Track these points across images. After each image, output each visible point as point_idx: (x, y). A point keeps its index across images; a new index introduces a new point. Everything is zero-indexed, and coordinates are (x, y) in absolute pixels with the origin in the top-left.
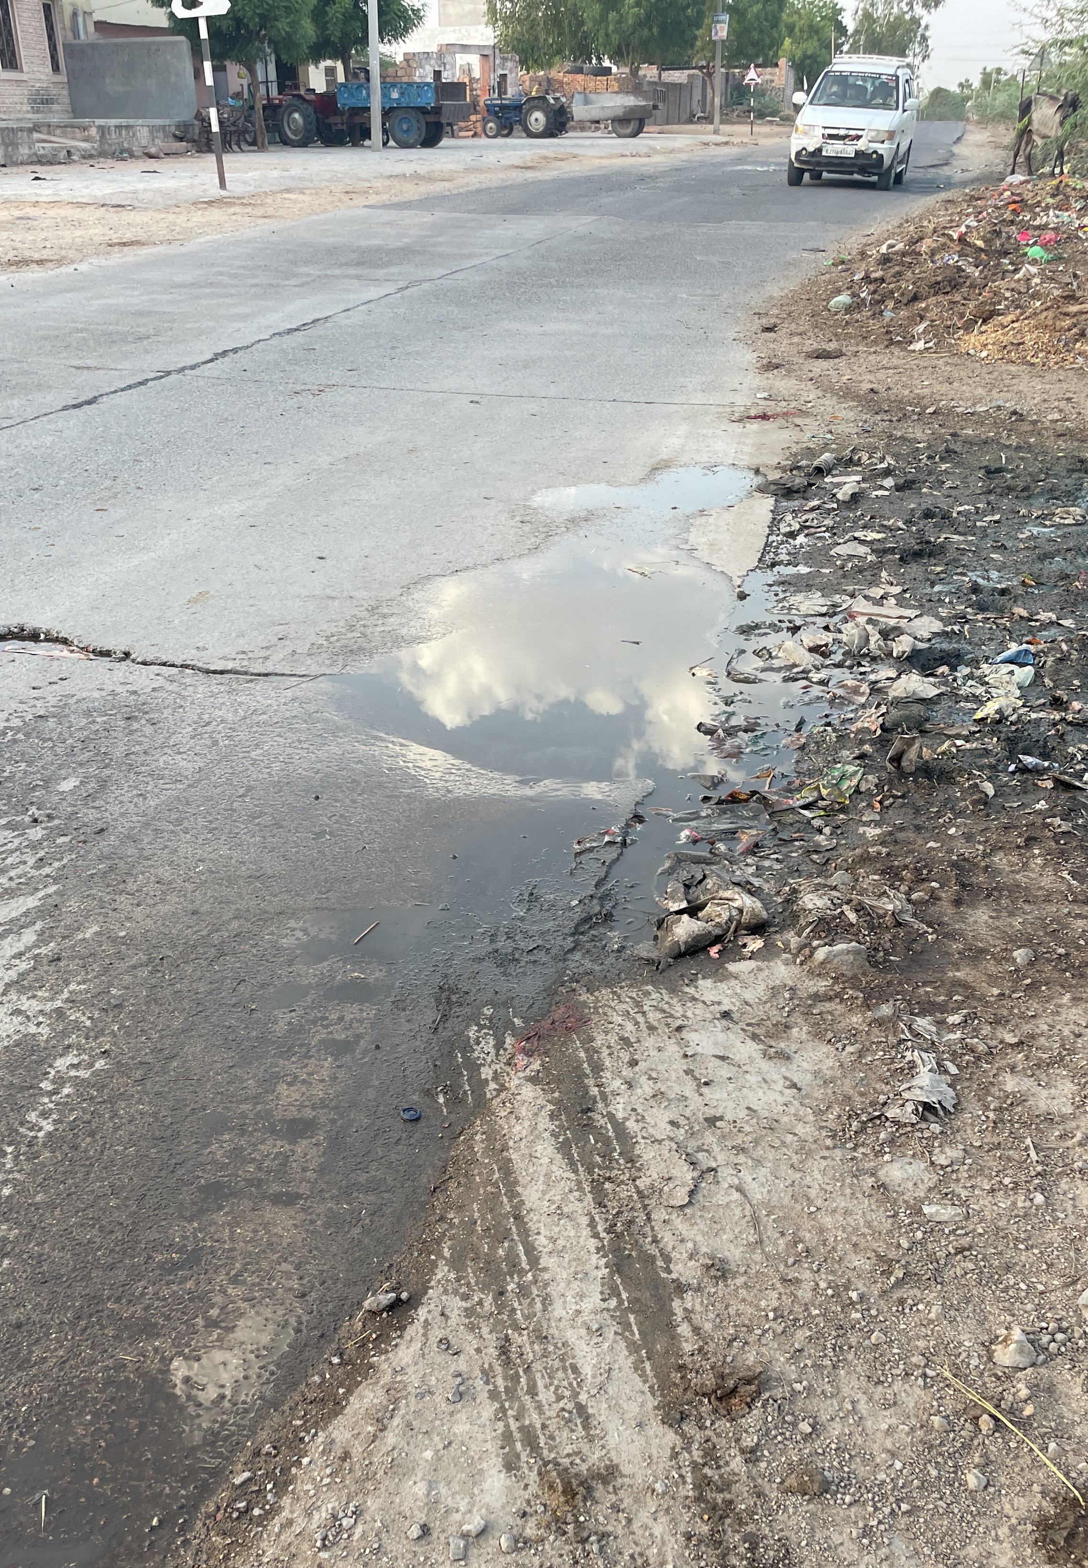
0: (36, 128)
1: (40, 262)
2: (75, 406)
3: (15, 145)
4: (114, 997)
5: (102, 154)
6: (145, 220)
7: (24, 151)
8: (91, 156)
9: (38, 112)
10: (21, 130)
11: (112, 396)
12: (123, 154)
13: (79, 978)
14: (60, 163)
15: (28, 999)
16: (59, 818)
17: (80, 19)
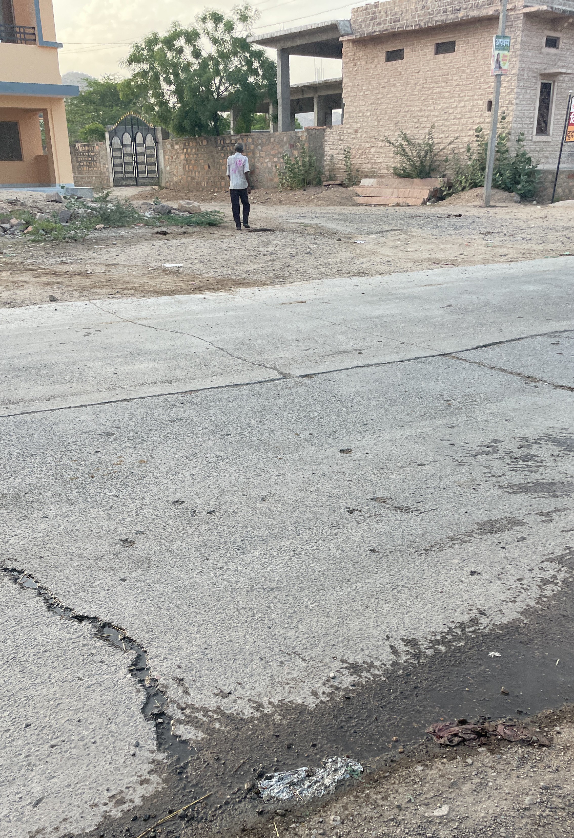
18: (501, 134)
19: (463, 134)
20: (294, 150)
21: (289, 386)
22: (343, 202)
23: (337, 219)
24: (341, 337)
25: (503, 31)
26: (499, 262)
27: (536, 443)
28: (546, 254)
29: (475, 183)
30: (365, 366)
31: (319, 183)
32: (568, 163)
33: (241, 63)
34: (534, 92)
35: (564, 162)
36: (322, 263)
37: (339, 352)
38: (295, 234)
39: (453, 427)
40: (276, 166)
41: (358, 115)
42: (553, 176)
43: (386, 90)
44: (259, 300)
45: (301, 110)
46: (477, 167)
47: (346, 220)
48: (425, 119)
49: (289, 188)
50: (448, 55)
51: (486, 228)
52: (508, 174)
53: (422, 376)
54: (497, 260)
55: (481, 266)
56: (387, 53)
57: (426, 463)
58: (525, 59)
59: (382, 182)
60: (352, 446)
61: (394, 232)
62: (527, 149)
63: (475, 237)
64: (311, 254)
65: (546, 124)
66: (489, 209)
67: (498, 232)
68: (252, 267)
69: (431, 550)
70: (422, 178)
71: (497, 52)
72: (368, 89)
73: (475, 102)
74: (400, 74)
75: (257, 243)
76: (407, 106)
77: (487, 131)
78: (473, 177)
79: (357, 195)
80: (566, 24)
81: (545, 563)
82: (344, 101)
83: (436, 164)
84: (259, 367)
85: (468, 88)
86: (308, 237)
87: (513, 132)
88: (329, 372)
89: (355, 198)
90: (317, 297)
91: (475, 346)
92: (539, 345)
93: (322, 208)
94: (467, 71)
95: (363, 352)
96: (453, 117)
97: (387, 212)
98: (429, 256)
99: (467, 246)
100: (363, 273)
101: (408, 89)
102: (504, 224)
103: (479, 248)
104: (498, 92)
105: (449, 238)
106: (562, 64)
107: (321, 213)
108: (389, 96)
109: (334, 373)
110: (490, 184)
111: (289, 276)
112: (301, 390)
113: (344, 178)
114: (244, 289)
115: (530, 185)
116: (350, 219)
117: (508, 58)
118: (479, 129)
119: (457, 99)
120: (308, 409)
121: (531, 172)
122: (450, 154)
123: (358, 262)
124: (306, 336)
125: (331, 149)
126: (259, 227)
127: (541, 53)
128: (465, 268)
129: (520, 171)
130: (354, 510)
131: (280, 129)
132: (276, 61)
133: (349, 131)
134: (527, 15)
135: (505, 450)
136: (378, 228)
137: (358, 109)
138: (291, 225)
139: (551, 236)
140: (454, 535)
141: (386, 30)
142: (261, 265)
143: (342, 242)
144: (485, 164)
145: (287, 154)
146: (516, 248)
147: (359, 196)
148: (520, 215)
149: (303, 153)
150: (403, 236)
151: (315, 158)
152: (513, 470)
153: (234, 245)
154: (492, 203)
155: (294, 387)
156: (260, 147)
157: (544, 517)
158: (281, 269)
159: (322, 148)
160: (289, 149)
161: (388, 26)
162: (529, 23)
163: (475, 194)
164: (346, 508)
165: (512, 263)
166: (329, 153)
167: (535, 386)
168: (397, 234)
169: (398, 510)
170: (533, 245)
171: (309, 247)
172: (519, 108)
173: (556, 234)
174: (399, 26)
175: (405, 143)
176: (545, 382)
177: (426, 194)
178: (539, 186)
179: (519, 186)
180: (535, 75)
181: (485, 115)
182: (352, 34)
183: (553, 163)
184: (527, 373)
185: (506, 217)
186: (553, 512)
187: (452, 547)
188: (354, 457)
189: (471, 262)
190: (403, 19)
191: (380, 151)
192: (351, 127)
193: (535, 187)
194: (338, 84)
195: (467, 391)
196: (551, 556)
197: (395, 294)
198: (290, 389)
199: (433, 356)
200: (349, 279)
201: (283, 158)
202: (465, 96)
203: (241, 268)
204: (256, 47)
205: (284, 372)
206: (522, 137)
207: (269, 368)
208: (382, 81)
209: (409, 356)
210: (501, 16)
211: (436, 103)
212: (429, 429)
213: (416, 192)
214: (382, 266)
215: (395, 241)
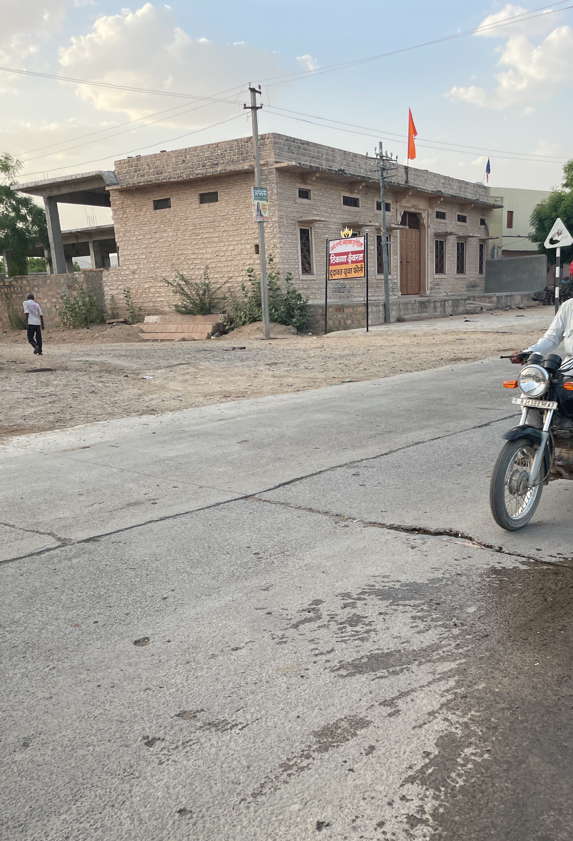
0: (468, 298)
1: (466, 359)
2: (479, 427)
3: (457, 306)
4: (492, 722)
5: (497, 308)
6: (517, 339)
7: (461, 309)
8: (492, 309)
9: (470, 291)
10: (462, 300)
11: (497, 422)
12: (507, 308)
13: (476, 709)
14: (477, 313)
15: (452, 714)
16: (467, 625)
17: (496, 250)
18: (271, 274)
19: (237, 274)
20: (74, 290)
21: (69, 556)
22: (129, 338)
23: (123, 356)
24: (131, 485)
25: (259, 183)
26: (287, 392)
27: (359, 599)
28: (330, 382)
29: (254, 317)
30: (161, 519)
31: (103, 322)
32: (333, 298)
33: (7, 210)
34: (295, 237)
35: (330, 298)
36: (108, 402)
37: (130, 505)
38: (79, 373)
39: (267, 589)
40: (55, 306)
41: (133, 258)
42: (323, 310)
43: (158, 235)
44: (35, 448)
45: (78, 255)
46: (254, 303)
47: (132, 356)
48: (199, 262)
49: (71, 327)
50: (212, 204)
51: (270, 359)
52: (282, 309)
53: (225, 526)
54: (285, 390)
55: (271, 397)
56: (154, 201)
57: (242, 645)
58: (283, 208)
59: (166, 319)
60: (149, 633)
61: (182, 366)
62: (296, 287)
63: (261, 368)
64: (96, 393)
65: (310, 265)
66: (270, 341)
67: (282, 363)
68: (30, 411)
69: (261, 793)
70: (204, 314)
71: (256, 202)
72: (141, 235)
73: (243, 246)
74: (169, 221)
75: (35, 384)
76: (180, 250)
77: (258, 272)
78: (252, 313)
79: (143, 332)
80: (314, 178)
81: (406, 787)
82: (118, 245)
83: (215, 301)
84: (32, 534)
85: (235, 234)
86: (92, 376)
87: (281, 272)
88: (118, 531)
89: (141, 334)
90: (103, 441)
91: (278, 484)
92: (340, 477)
93: (109, 345)
94: (232, 219)
95: (157, 501)
96: (225, 260)
97: (174, 347)
98: (219, 389)
99: (255, 377)
100: (153, 410)
101: (179, 234)
102: (285, 355)
103: (267, 378)
104: (263, 238)
105: (236, 369)
106: (316, 213)
107: (107, 350)
108: (161, 240)
109: (125, 532)
110: (268, 318)
111: (71, 419)
112: (83, 560)
113: (127, 316)
114: (18, 437)
115: (303, 318)
116: (138, 356)
117: (267, 207)
118: (250, 270)
119: (226, 243)
120: (94, 586)
121: (303, 307)
122: (227, 292)
123: (146, 398)
124: (90, 487)
125: (111, 289)
126: (39, 367)
127: (296, 203)
128: (256, 400)
129: (293, 306)
130: (154, 739)
131: (56, 271)
132: (44, 208)
133: (126, 273)
134: (278, 169)
135: (328, 613)
136: (165, 363)
137: (133, 253)
138: (75, 363)
139: (330, 364)
140: (288, 759)
141: (150, 181)
142: (40, 408)
143: (130, 379)
144: (261, 301)
145: (65, 295)
146: (301, 378)
147: (144, 332)
148: (299, 346)
149: (82, 293)
150: (191, 370)
151: (95, 298)
152: (342, 641)
153: (9, 388)
154: (272, 336)
155: (75, 557)
156: (36, 289)
157: (389, 708)
158: (62, 411)
159: (101, 288)
160: (68, 290)
161: (153, 178)
162: (282, 176)
163: (255, 328)
164: (144, 738)
165: (300, 392)
166: (110, 293)
167: (346, 526)
168: (185, 368)
169: (213, 729)
170: (316, 374)
171: (93, 386)
172: (284, 251)
173: (334, 362)
174: (162, 178)
175: (183, 283)
176: (354, 519)
177: (209, 328)
178: (312, 319)
179: (294, 320)
180: (293, 222)
181: (254, 257)
182: (117, 184)
183: (320, 299)
184: (335, 512)
185: (286, 348)
186: (397, 698)
187: (287, 783)
188: (153, 650)
189: (261, 393)
190: (165, 172)
191: (159, 290)
192: (128, 269)
193: (308, 320)
194: (110, 231)
195: (276, 540)
196: (411, 773)
197: (188, 431)
198: (70, 559)
199: (235, 500)
200: (137, 418)
201: (62, 298)
202: (233, 240)
203: (16, 413)
204: (21, 195)
205: (63, 537)
206: (290, 277)
207: (45, 533)
208: (153, 227)
209: (209, 503)
210: (256, 170)
211: (207, 247)
212: (240, 595)
213: (200, 327)
214: (172, 402)
215: (183, 374)
